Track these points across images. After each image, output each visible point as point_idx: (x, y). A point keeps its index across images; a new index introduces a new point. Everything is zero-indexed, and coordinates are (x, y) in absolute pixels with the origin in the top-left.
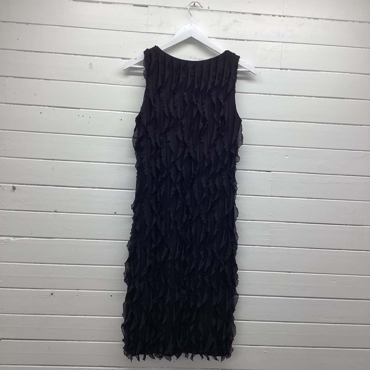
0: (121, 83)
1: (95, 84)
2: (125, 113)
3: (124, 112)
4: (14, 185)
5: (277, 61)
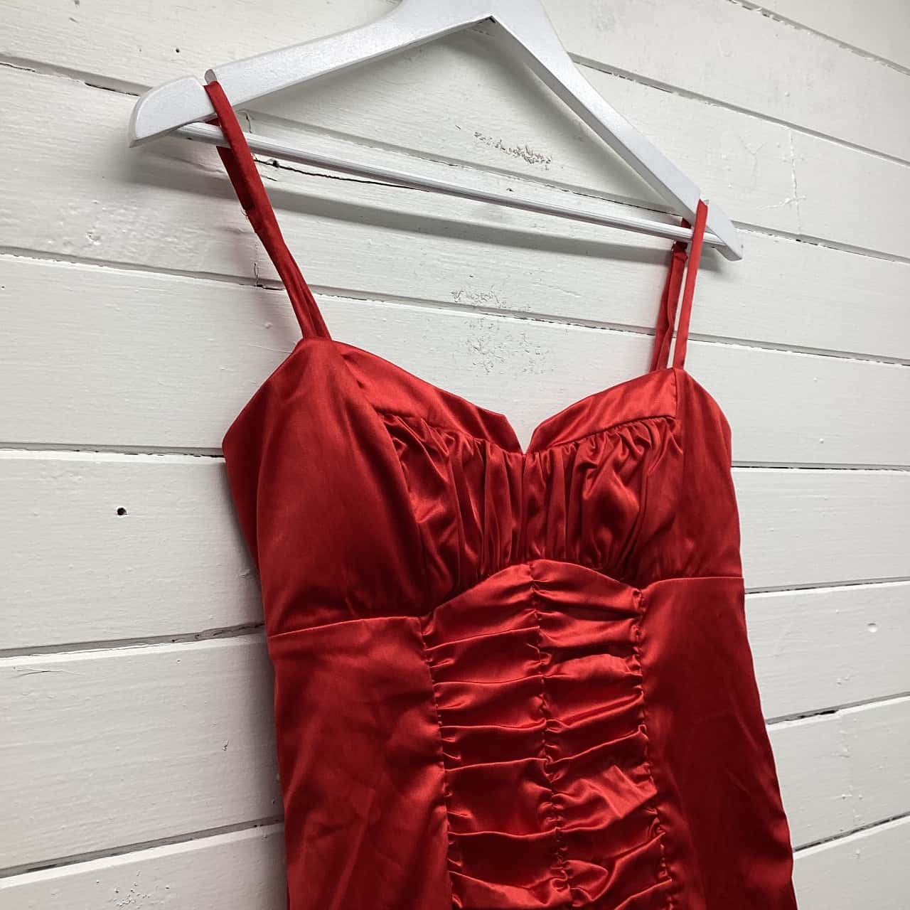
2: (142, 458)
3: (132, 450)
5: (787, 200)
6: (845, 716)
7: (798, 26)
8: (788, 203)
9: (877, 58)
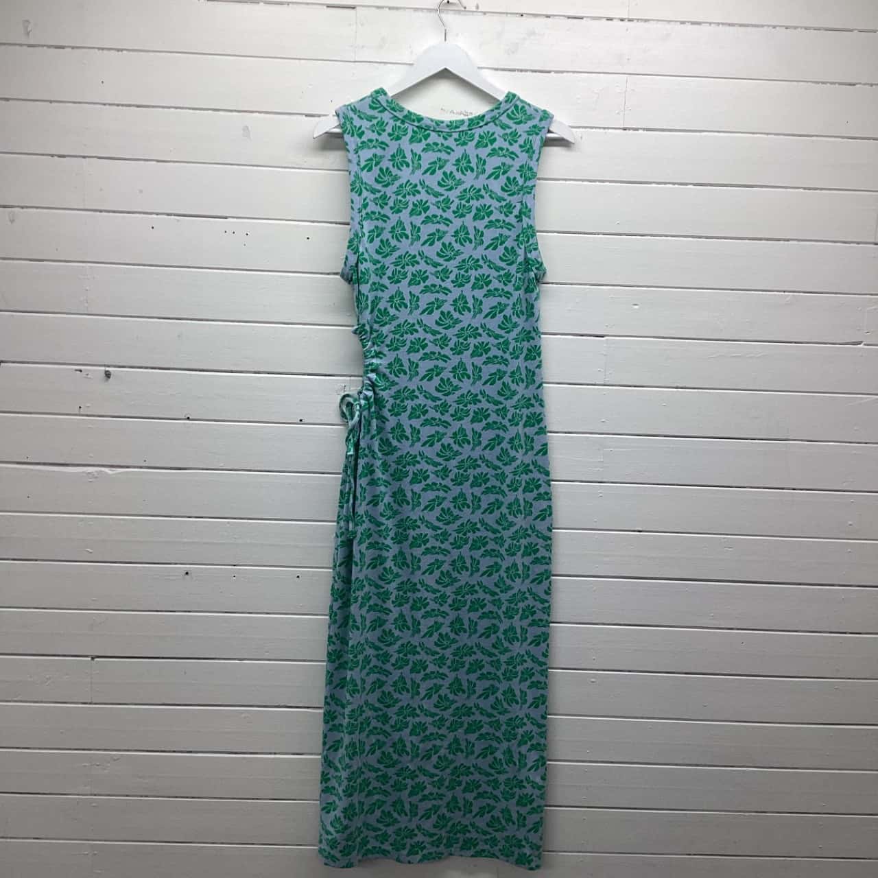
1: (255, 168)
4: (107, 369)
5: (617, 112)
6: (607, 340)
7: (646, 21)
8: (618, 113)
9: (710, 23)
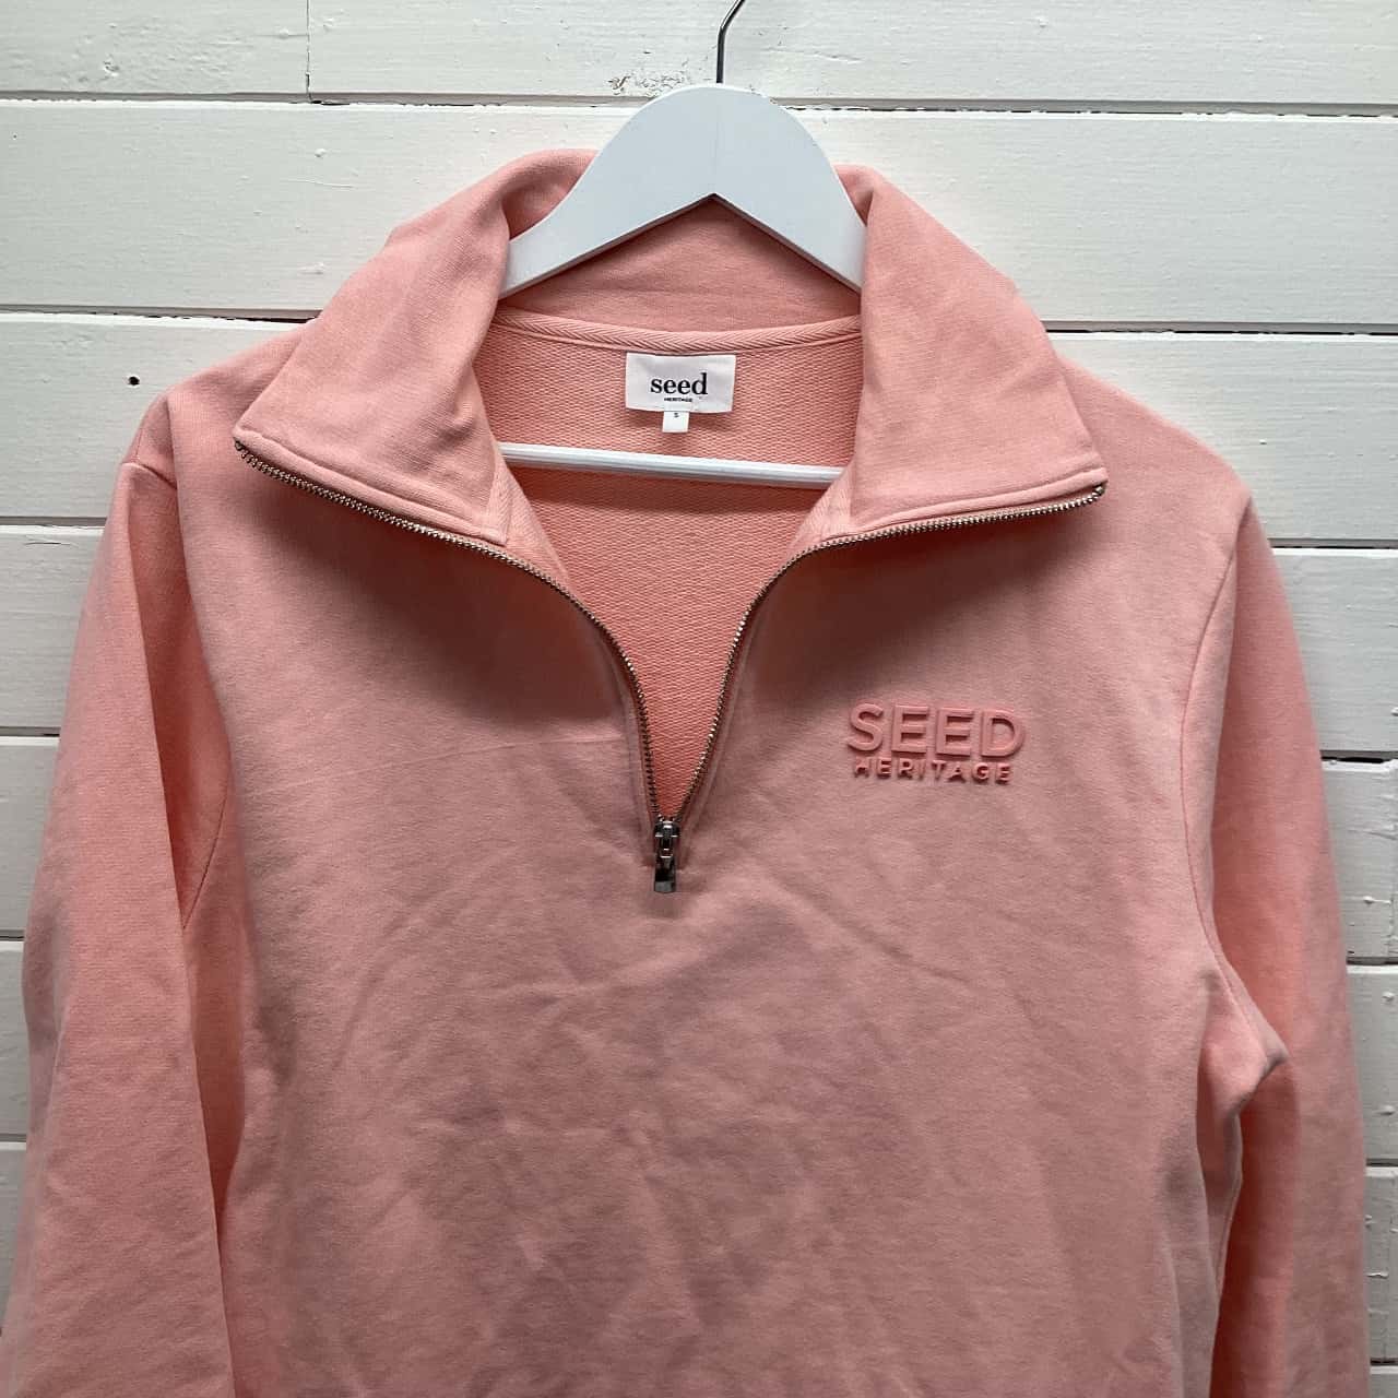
0: (115, 74)
2: (166, 321)
3: (154, 313)
